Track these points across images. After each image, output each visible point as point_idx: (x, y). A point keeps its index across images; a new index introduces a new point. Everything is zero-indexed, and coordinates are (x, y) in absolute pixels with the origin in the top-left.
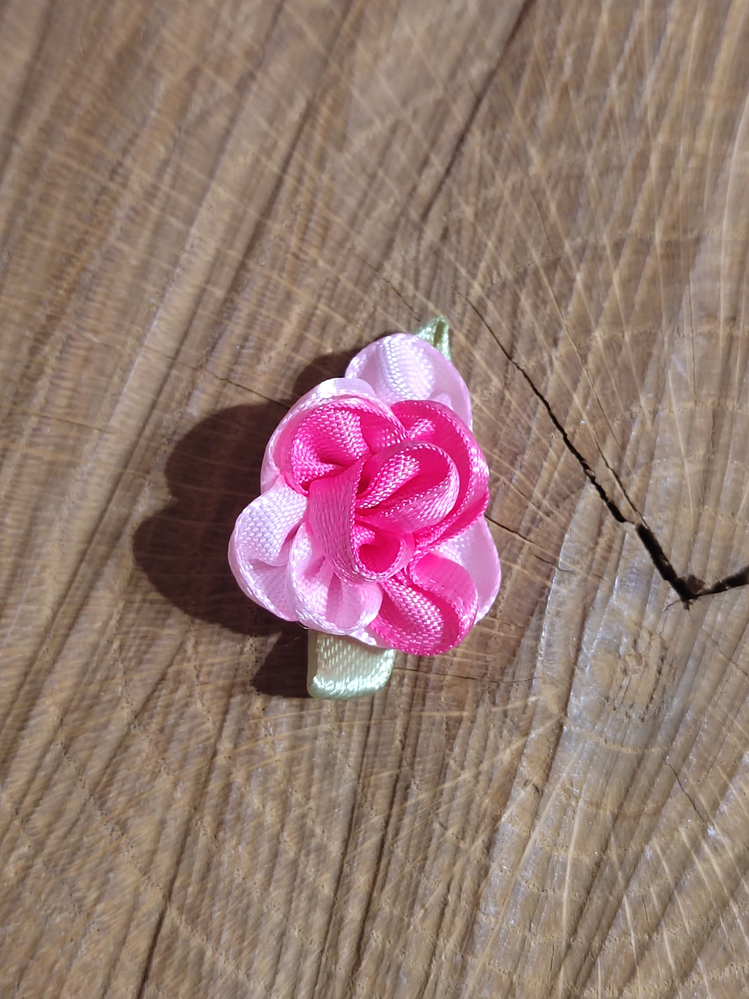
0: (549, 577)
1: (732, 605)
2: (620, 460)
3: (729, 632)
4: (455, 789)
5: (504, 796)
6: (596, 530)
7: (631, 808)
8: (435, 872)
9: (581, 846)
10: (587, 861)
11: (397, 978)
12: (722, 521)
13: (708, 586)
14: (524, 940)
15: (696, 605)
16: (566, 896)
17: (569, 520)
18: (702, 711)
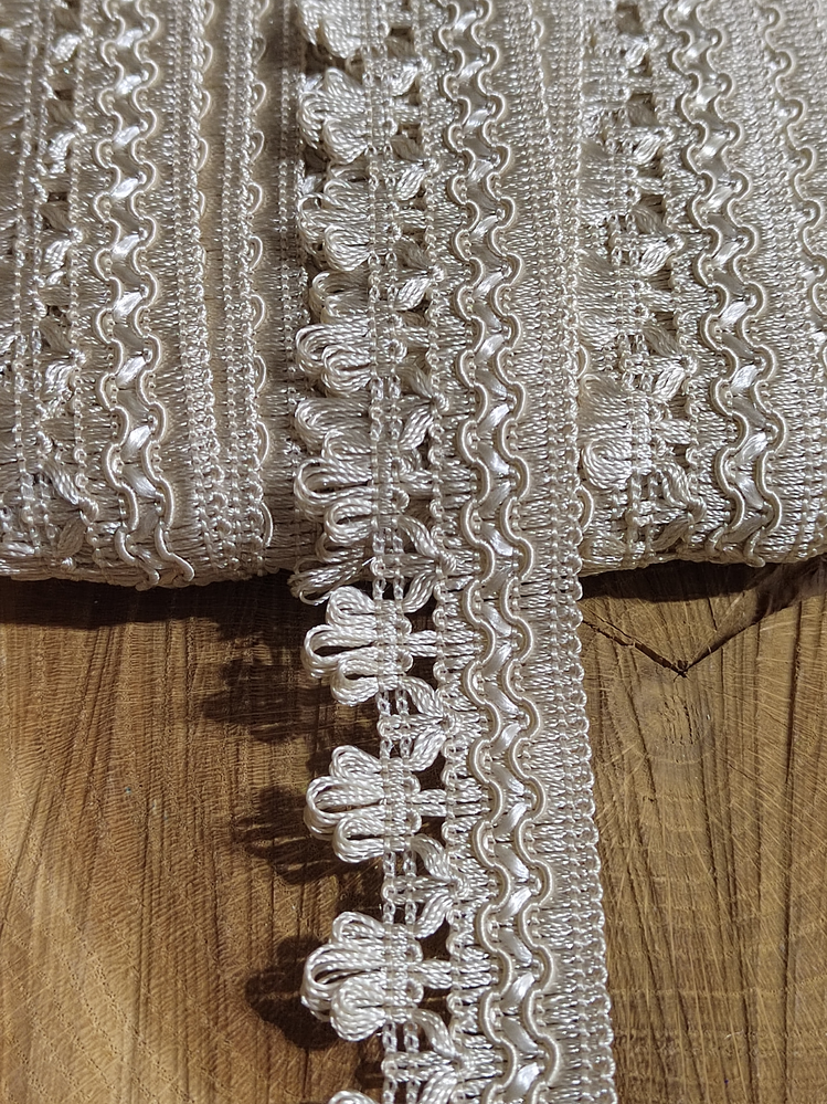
0: (600, 686)
1: (709, 667)
2: (608, 615)
3: (714, 680)
4: (605, 815)
5: (636, 809)
6: (614, 656)
7: (710, 790)
8: (617, 868)
9: (693, 824)
10: (701, 830)
11: (624, 936)
12: (680, 627)
13: (690, 662)
14: (688, 887)
15: (689, 674)
16: (699, 852)
17: (597, 654)
18: (722, 725)
